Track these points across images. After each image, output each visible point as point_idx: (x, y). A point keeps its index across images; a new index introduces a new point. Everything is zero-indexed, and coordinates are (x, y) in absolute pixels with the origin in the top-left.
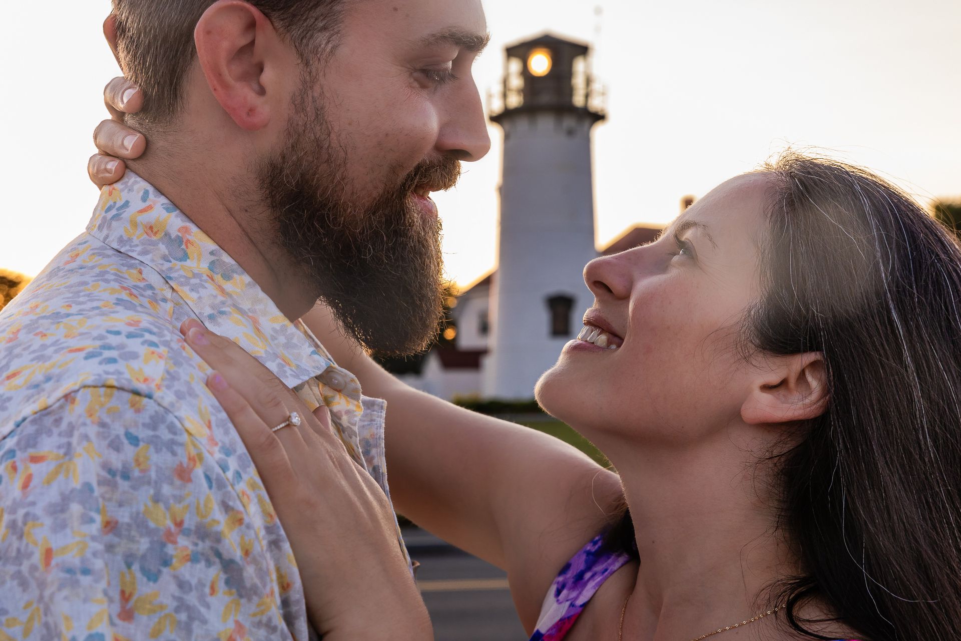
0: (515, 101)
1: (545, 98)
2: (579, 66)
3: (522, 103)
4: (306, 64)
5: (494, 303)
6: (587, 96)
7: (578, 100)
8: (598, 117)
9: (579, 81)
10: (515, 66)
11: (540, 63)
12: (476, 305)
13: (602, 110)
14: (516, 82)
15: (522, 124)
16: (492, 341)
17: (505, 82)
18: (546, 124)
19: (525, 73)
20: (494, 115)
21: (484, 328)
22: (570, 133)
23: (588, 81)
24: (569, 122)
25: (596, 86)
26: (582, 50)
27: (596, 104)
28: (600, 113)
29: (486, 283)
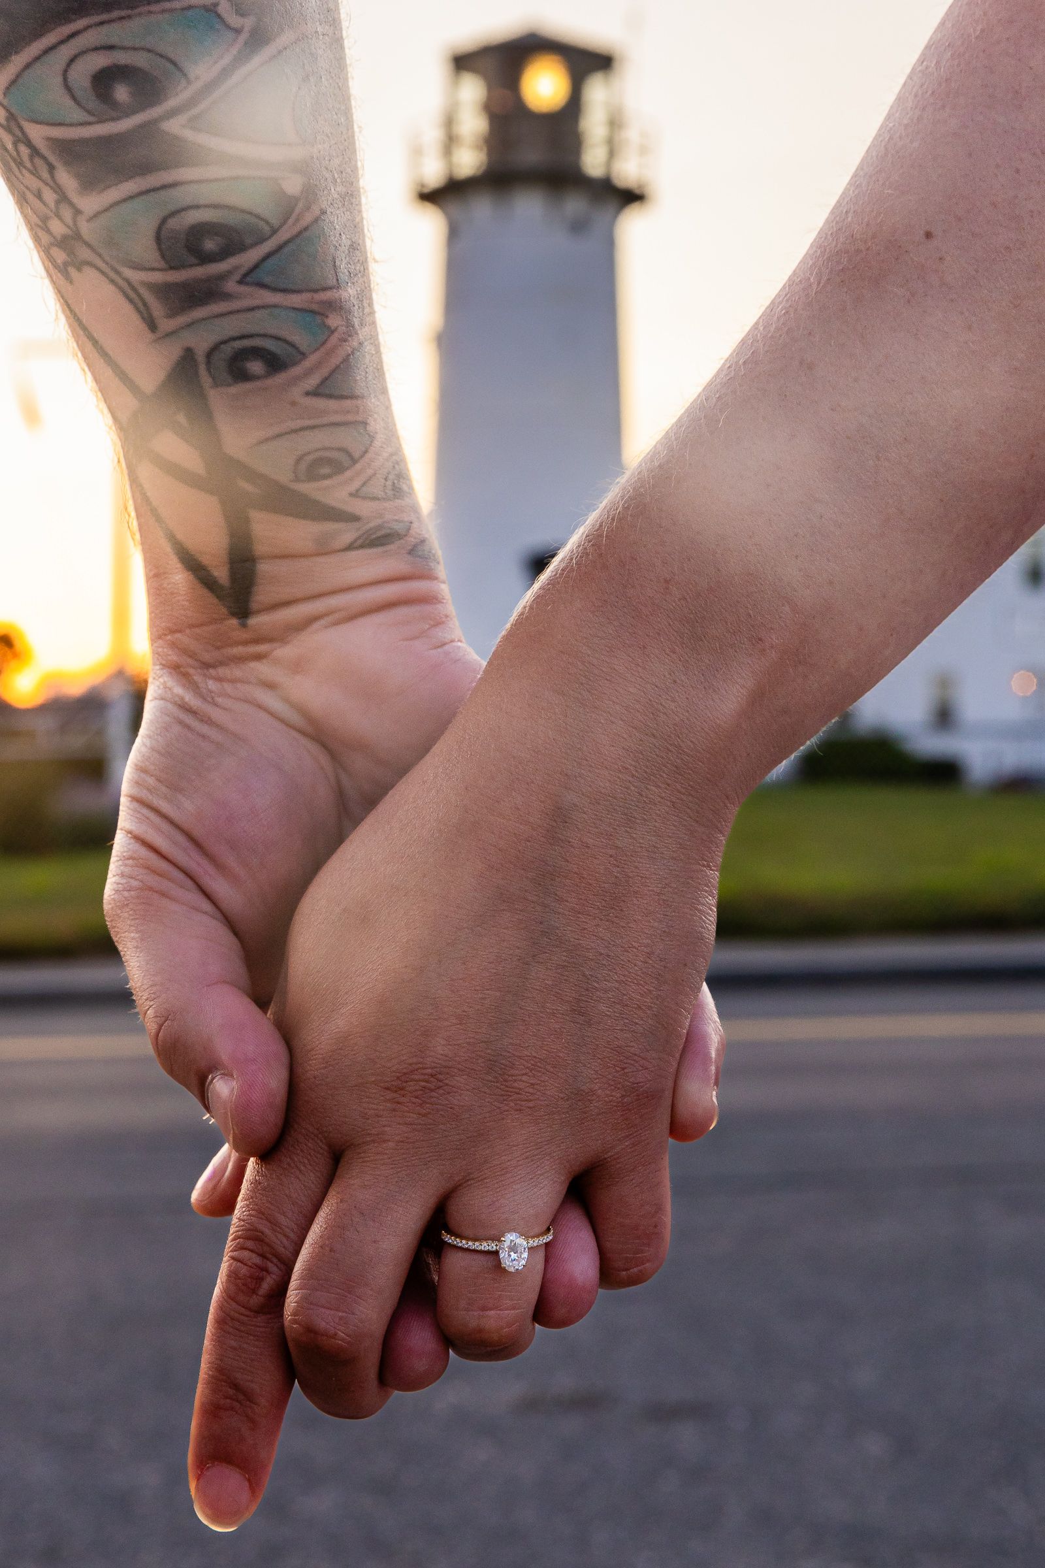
0: (469, 161)
1: (531, 155)
2: (597, 95)
3: (483, 169)
6: (612, 154)
7: (593, 162)
8: (631, 197)
9: (595, 124)
10: (472, 90)
11: (547, 86)
13: (640, 187)
14: (473, 123)
15: (482, 208)
17: (449, 122)
18: (529, 210)
20: (426, 190)
22: (578, 227)
23: (615, 123)
24: (575, 205)
25: (631, 135)
26: (603, 62)
27: (627, 172)
28: (637, 192)
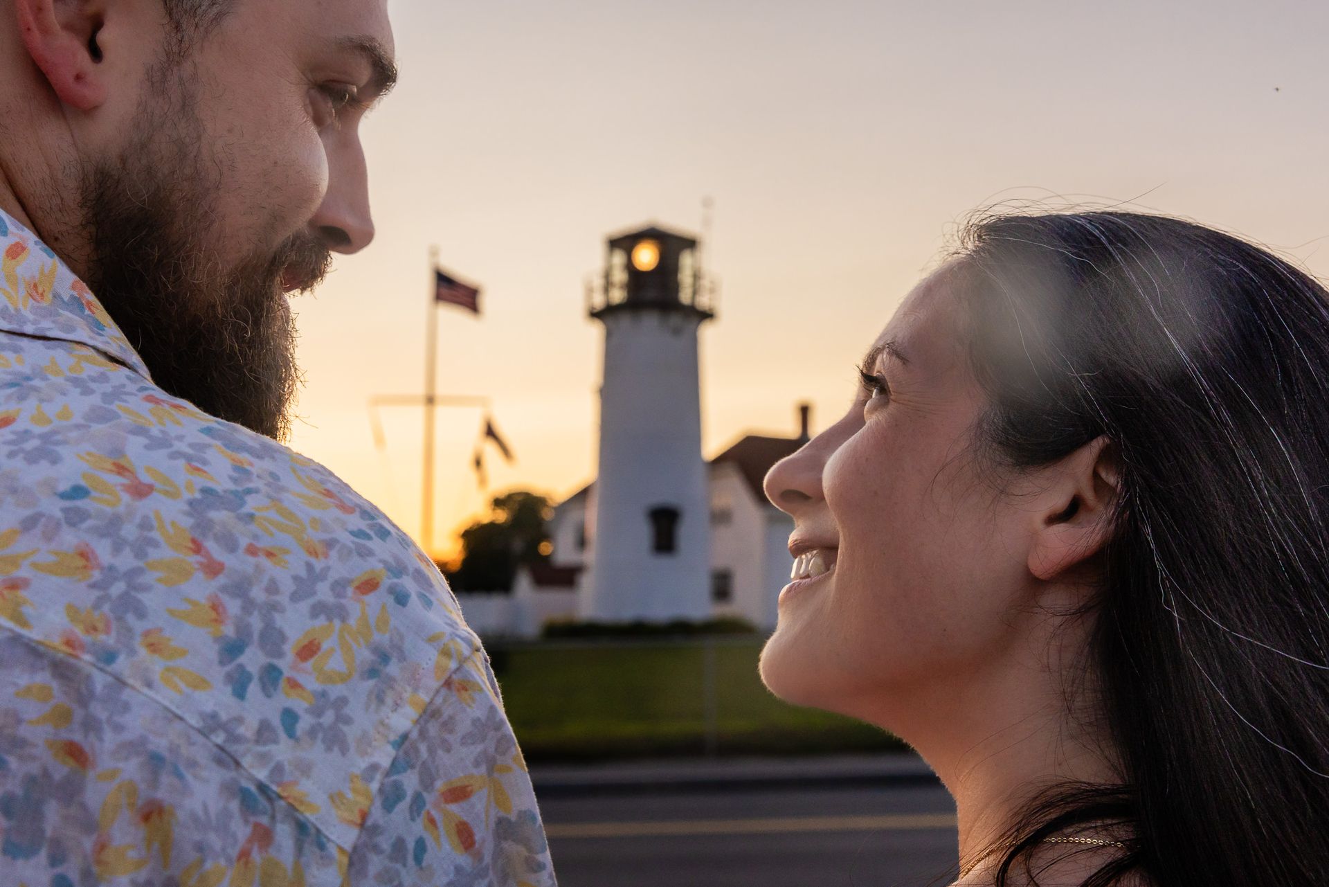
0: (618, 296)
1: (651, 294)
2: (687, 261)
3: (625, 300)
4: (177, 27)
5: (592, 516)
6: (695, 293)
7: (685, 297)
8: (706, 315)
9: (685, 277)
10: (619, 258)
11: (646, 257)
12: (573, 517)
13: (711, 309)
14: (620, 276)
15: (625, 321)
16: (590, 557)
17: (607, 276)
18: (650, 322)
19: (630, 267)
20: (595, 311)
21: (582, 542)
22: (676, 331)
23: (696, 276)
24: (675, 320)
25: (705, 283)
26: (690, 244)
27: (704, 301)
28: (709, 312)
29: (582, 495)
